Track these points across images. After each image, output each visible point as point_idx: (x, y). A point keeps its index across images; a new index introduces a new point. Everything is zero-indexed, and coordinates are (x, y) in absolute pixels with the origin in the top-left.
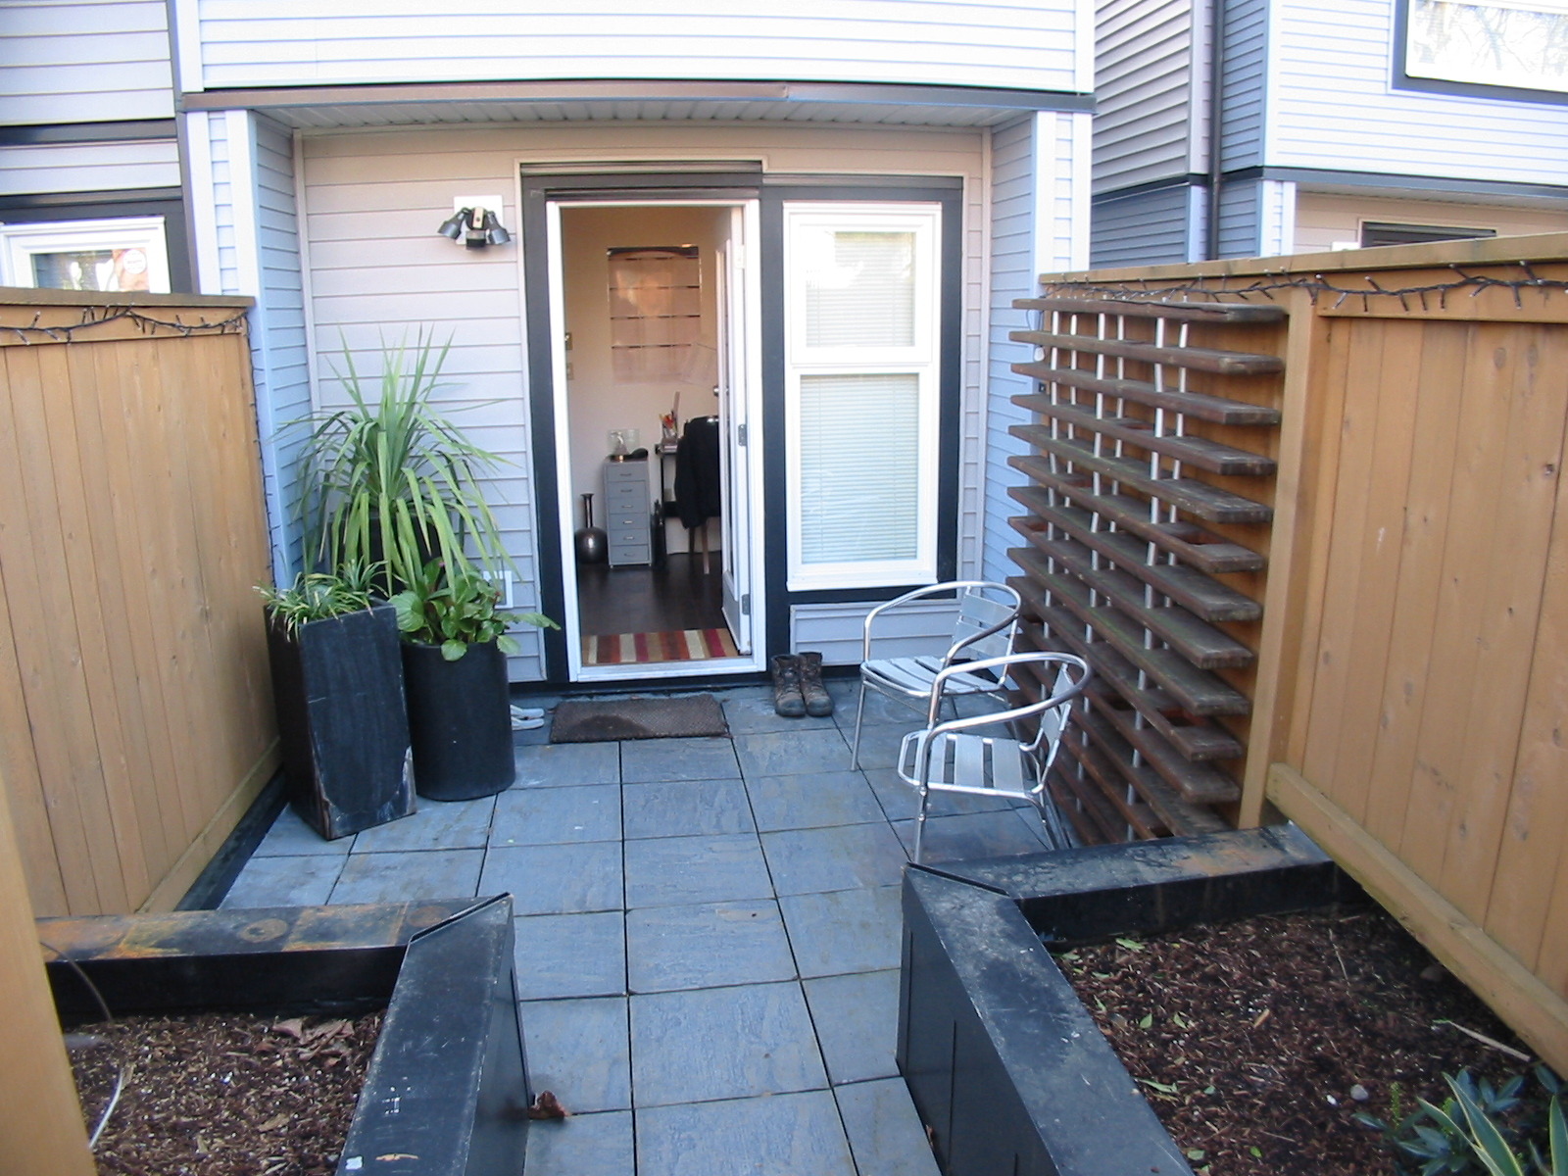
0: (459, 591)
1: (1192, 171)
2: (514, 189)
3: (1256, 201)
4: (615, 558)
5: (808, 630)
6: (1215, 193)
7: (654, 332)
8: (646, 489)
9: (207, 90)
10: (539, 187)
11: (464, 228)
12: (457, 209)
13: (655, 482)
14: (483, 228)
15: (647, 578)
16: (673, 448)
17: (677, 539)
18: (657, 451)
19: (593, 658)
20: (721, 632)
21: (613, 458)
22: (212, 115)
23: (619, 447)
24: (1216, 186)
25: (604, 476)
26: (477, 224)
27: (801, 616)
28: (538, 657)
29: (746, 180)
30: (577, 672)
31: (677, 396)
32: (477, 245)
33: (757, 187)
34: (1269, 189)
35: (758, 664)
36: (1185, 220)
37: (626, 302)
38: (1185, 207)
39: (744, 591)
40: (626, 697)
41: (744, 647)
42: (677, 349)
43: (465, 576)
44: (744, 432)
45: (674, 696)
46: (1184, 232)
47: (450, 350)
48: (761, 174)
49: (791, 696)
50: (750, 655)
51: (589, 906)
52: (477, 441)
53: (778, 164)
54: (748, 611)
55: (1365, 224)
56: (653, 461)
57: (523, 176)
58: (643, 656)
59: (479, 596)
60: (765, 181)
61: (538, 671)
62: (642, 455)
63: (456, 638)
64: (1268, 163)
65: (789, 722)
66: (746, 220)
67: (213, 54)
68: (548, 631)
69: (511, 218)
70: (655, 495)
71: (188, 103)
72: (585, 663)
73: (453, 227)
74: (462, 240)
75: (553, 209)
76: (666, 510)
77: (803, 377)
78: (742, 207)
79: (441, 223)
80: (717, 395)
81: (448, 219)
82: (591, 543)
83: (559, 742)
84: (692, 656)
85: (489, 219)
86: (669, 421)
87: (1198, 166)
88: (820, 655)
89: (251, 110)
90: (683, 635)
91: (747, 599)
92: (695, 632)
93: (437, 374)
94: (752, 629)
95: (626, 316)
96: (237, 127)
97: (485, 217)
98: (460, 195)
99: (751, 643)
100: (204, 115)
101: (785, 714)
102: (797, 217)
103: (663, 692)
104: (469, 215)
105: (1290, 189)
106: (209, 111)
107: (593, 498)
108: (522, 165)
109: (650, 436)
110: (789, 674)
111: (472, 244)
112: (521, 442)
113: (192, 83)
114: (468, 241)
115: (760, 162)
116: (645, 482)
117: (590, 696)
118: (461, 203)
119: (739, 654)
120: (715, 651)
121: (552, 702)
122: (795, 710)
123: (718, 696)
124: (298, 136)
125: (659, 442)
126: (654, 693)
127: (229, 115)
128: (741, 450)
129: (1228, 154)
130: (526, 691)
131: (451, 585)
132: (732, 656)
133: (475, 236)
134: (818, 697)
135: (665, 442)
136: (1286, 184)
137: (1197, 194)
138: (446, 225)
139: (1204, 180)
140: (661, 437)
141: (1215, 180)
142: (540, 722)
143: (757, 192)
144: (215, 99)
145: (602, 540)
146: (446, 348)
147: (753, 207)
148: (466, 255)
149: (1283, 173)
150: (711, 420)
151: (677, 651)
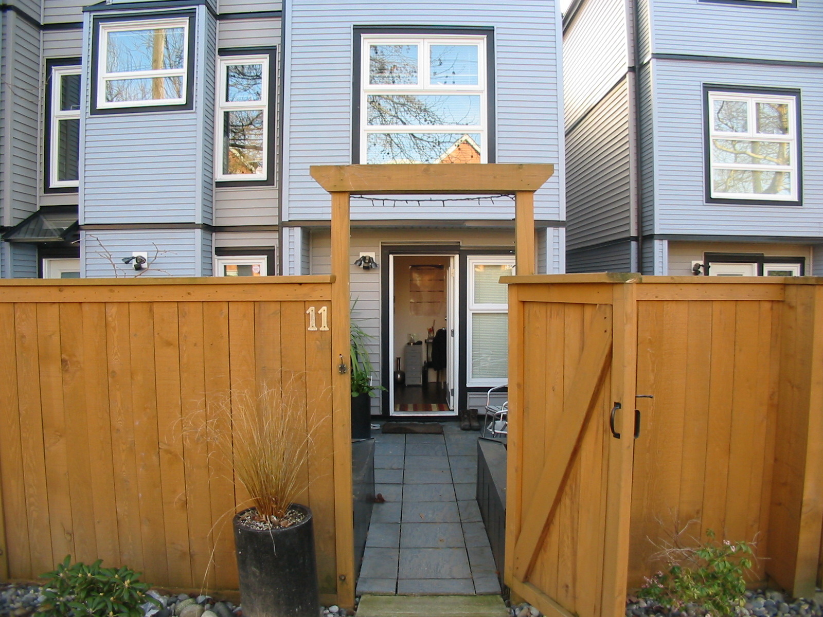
0: (357, 377)
1: (631, 235)
2: (379, 250)
3: (652, 247)
4: (408, 382)
5: (473, 401)
6: (640, 244)
7: (426, 297)
8: (421, 357)
9: (289, 221)
10: (386, 251)
11: (363, 263)
12: (361, 256)
13: (424, 354)
14: (369, 263)
15: (420, 390)
16: (431, 341)
17: (432, 377)
18: (425, 342)
19: (398, 409)
20: (444, 405)
21: (409, 344)
22: (290, 228)
23: (412, 340)
24: (640, 241)
25: (405, 351)
26: (367, 261)
27: (471, 396)
28: (379, 406)
29: (455, 249)
30: (392, 413)
31: (434, 321)
32: (367, 268)
33: (458, 251)
34: (657, 243)
35: (456, 413)
36: (630, 254)
37: (416, 285)
38: (629, 249)
39: (452, 388)
40: (408, 423)
41: (451, 408)
42: (435, 303)
43: (359, 372)
44: (453, 332)
45: (426, 423)
46: (629, 259)
47: (357, 302)
48: (460, 246)
49: (467, 423)
50: (453, 410)
51: (393, 467)
52: (365, 331)
53: (465, 243)
54: (453, 395)
55: (705, 253)
56: (424, 346)
57: (382, 246)
58: (415, 409)
59: (364, 379)
60: (461, 249)
61: (379, 411)
62: (420, 343)
63: (356, 391)
64: (655, 233)
65: (464, 432)
66: (455, 260)
67: (292, 211)
68: (383, 392)
69: (378, 260)
70: (424, 359)
71: (282, 225)
72: (395, 410)
73: (359, 262)
74: (362, 266)
75: (391, 257)
76: (428, 365)
77: (473, 314)
78: (454, 257)
79: (355, 261)
80: (446, 320)
81: (357, 259)
82: (399, 376)
83: (386, 433)
84: (433, 410)
85: (370, 259)
86: (431, 331)
87: (633, 233)
88: (477, 410)
89: (301, 227)
90: (431, 405)
91: (453, 390)
92: (435, 405)
93: (353, 309)
94: (454, 401)
95: (415, 290)
96: (298, 232)
97: (369, 259)
98: (362, 252)
99: (453, 406)
100: (288, 228)
101: (463, 429)
102: (472, 261)
103: (421, 421)
104: (364, 258)
105: (665, 243)
106: (289, 227)
107: (401, 359)
108: (382, 243)
109: (423, 336)
110: (466, 416)
111: (365, 268)
112: (378, 333)
113: (285, 219)
114: (364, 267)
115: (459, 242)
116: (421, 353)
117: (396, 421)
118: (362, 254)
119: (450, 410)
120: (441, 409)
121: (383, 423)
122: (467, 427)
123: (441, 424)
124: (311, 232)
125: (427, 339)
126: (419, 422)
127: (295, 228)
128: (452, 338)
129: (645, 229)
130: (376, 418)
131: (355, 375)
132: (447, 410)
133: (366, 265)
134: (475, 424)
135: (429, 338)
136: (664, 241)
137: (634, 244)
138: (357, 261)
139: (635, 239)
140: (427, 337)
141: (640, 239)
142: (379, 428)
143: (458, 252)
144: (292, 224)
145: (403, 375)
146: (356, 301)
147: (457, 257)
148: (362, 271)
149: (662, 237)
150: (444, 329)
151: (428, 409)
